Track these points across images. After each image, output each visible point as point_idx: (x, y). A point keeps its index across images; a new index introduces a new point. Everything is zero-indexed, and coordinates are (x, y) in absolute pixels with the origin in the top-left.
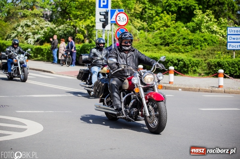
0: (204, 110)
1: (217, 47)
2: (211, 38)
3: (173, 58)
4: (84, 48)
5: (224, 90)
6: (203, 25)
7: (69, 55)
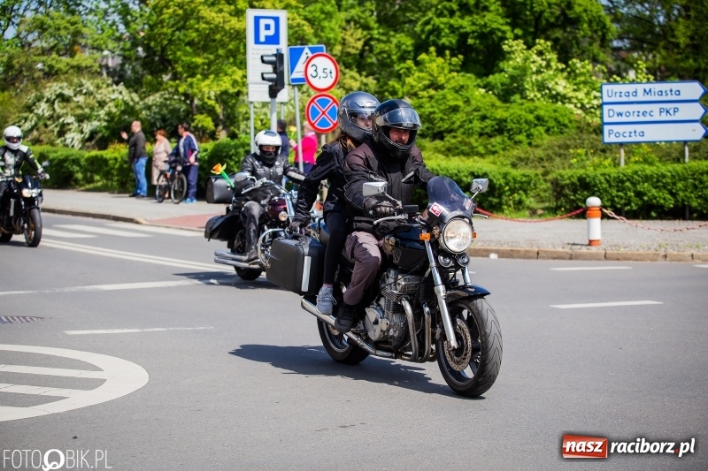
0: (566, 309)
1: (572, 137)
2: (554, 115)
4: (219, 153)
5: (604, 252)
6: (528, 79)
7: (180, 173)
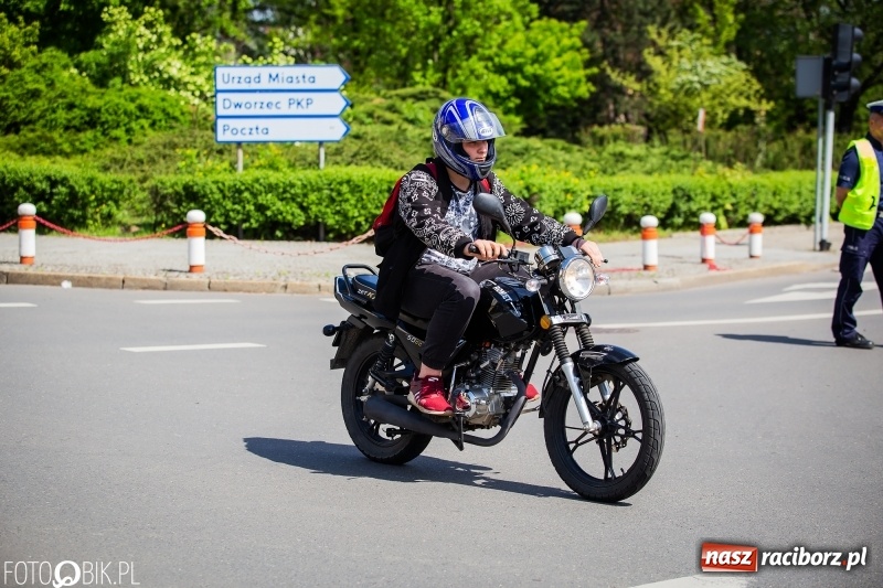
0: (139, 353)
1: (182, 134)
2: (161, 104)
3: (31, 175)
5: (207, 281)
6: (133, 58)
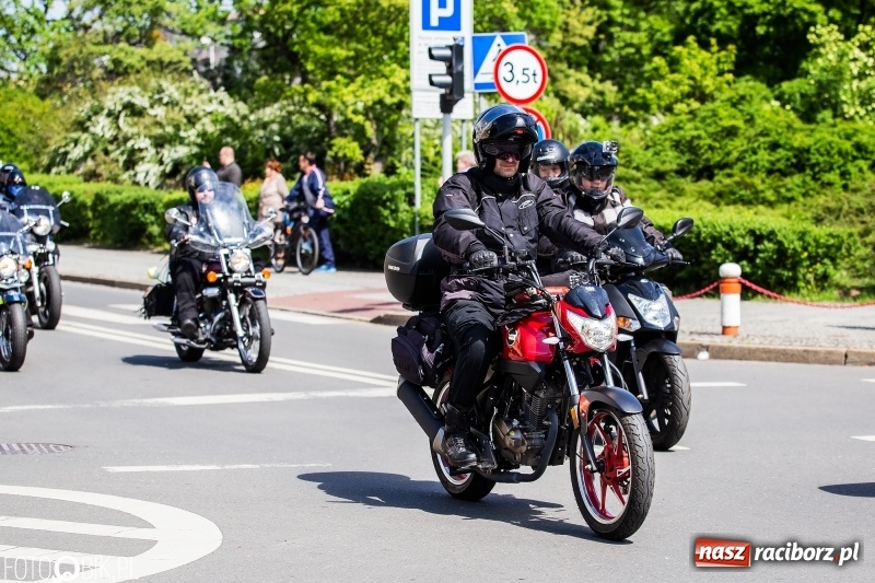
3: (732, 229)
4: (367, 198)
6: (846, 87)
